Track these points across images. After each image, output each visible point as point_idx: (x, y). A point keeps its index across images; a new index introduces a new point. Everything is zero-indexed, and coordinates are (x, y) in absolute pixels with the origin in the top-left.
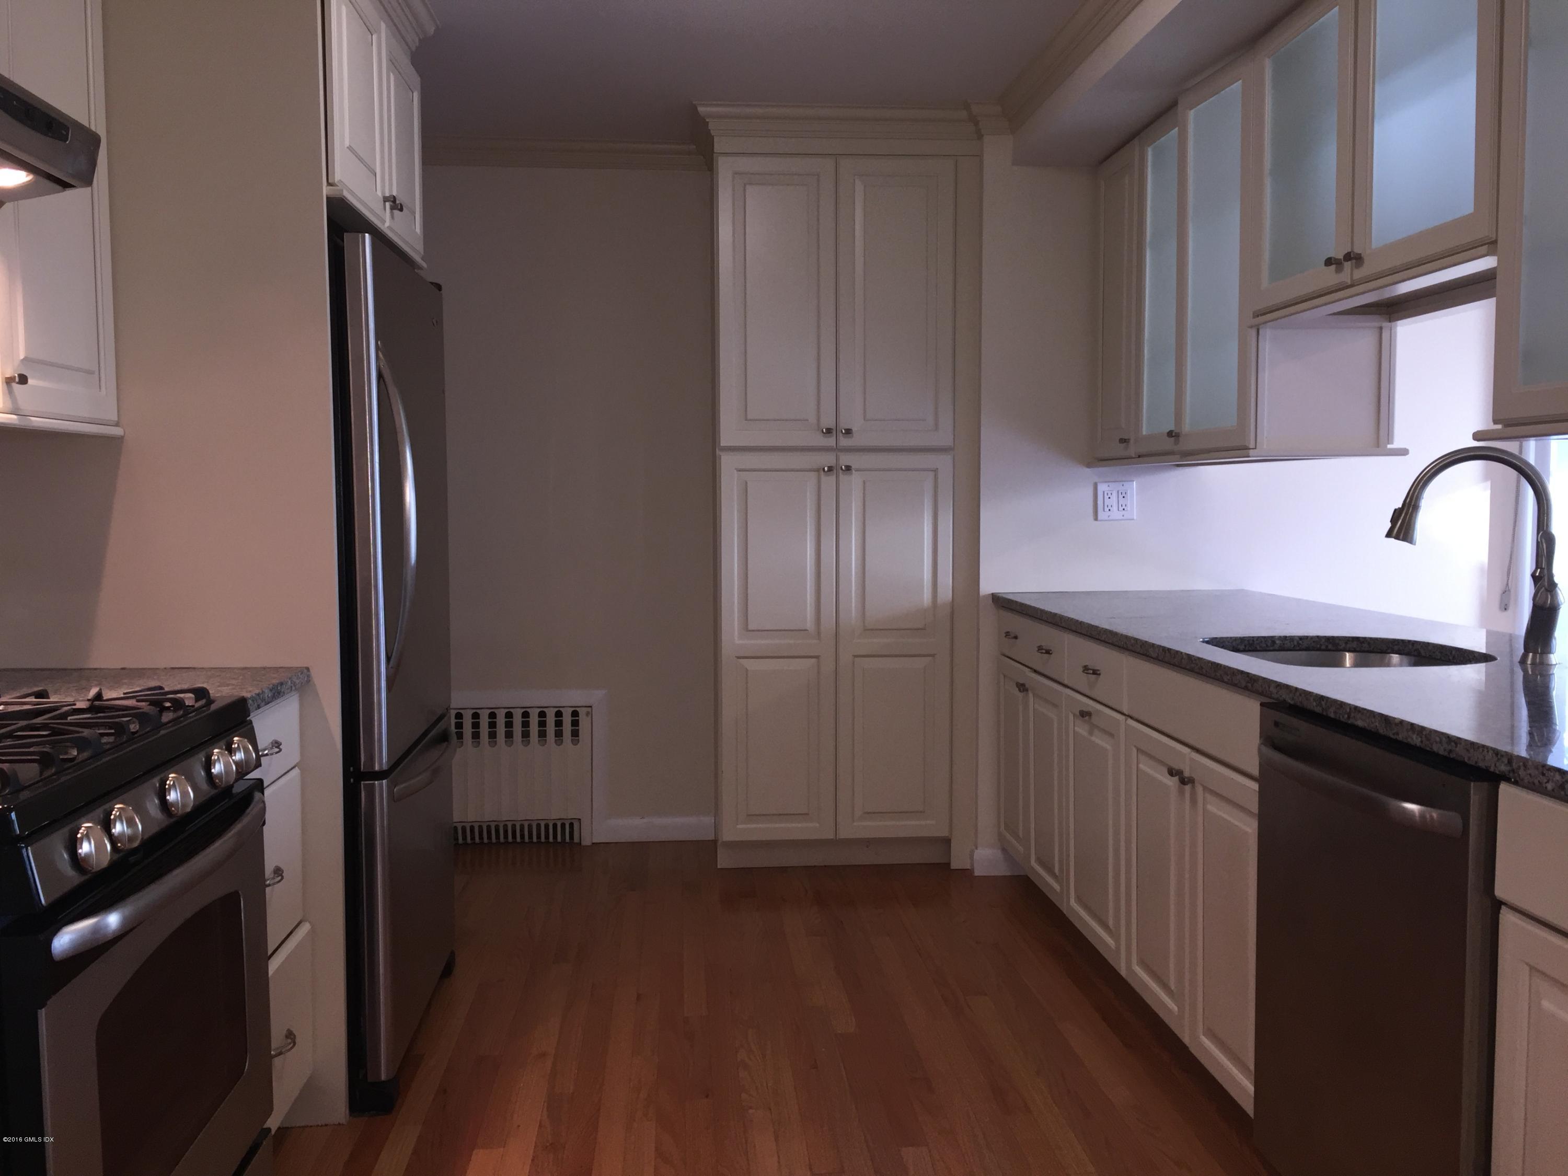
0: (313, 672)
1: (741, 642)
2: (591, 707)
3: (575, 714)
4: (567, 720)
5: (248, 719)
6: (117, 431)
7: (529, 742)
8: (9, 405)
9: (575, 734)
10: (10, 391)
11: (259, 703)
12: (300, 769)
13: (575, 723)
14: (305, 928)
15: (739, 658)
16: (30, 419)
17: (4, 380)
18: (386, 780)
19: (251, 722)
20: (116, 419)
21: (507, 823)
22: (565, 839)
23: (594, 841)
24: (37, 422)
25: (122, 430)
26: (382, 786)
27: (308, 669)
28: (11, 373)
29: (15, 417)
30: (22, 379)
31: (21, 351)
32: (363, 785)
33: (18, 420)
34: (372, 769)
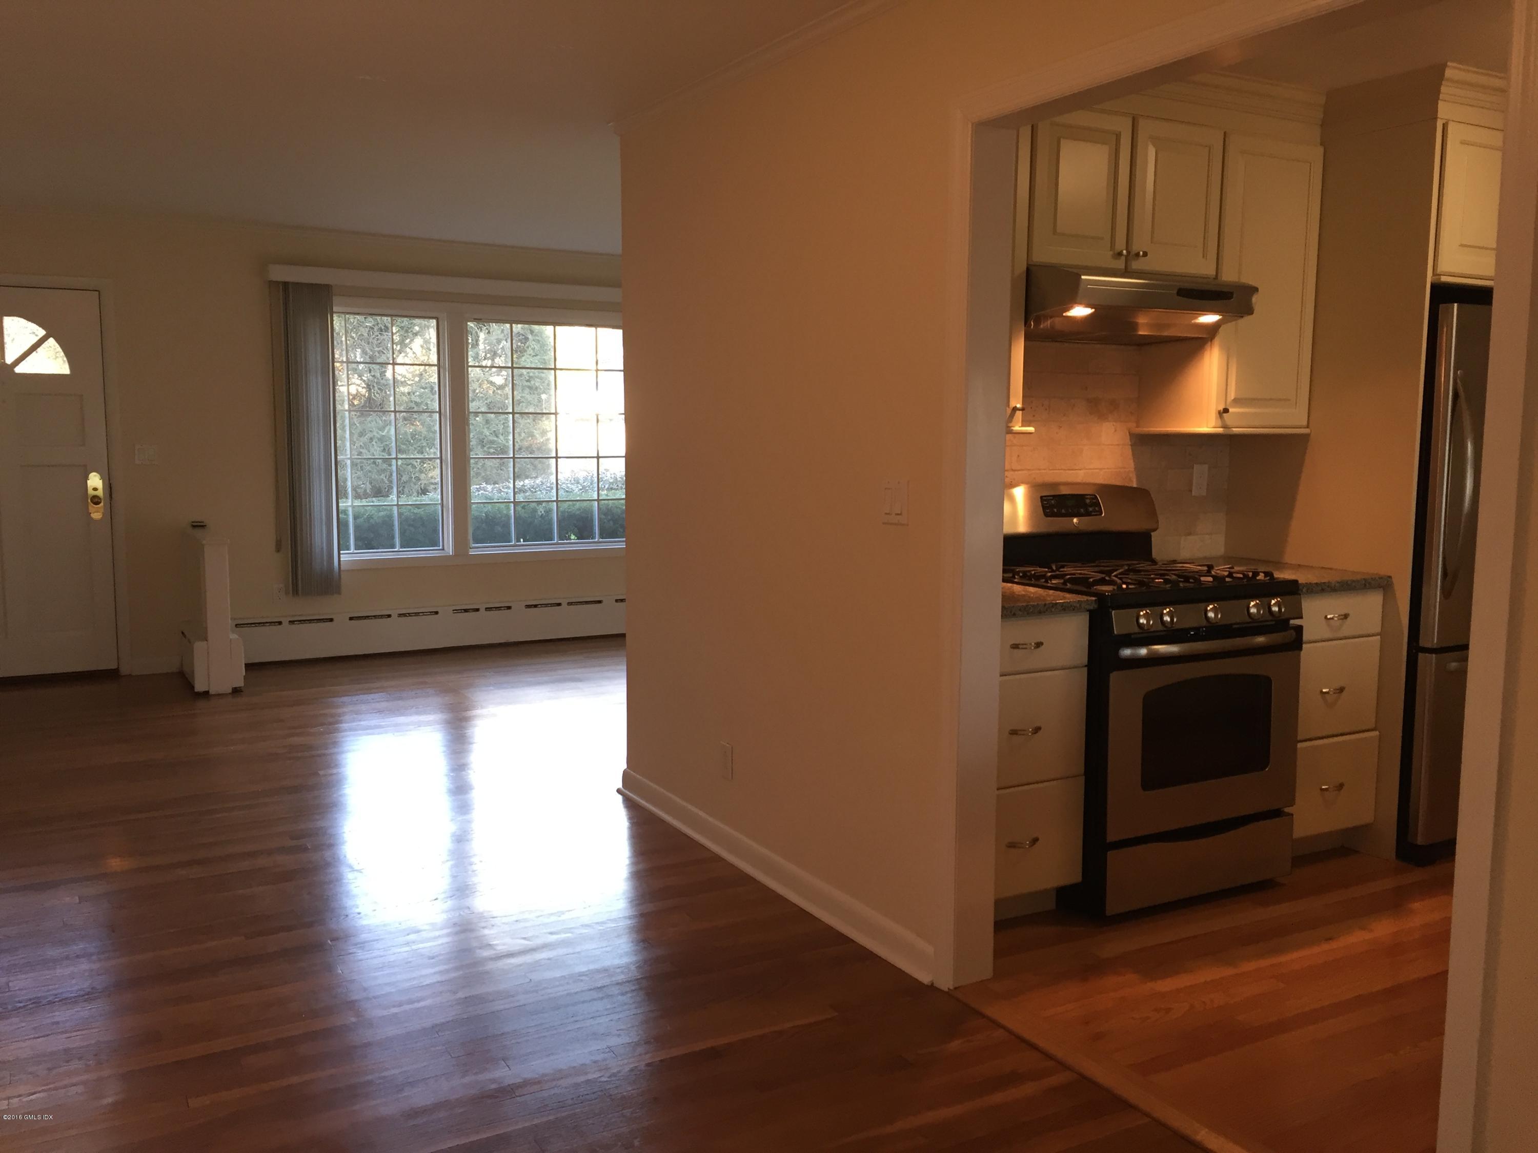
0: (1394, 581)
8: (1219, 423)
10: (1221, 418)
11: (1323, 588)
12: (1381, 637)
14: (1374, 733)
16: (1232, 430)
17: (1217, 413)
18: (1434, 656)
19: (1300, 596)
20: (1306, 424)
24: (1235, 431)
25: (1309, 430)
26: (1432, 658)
27: (1390, 577)
28: (1221, 408)
29: (1222, 429)
30: (1226, 411)
31: (1232, 395)
32: (1421, 655)
33: (1224, 430)
34: (1426, 646)
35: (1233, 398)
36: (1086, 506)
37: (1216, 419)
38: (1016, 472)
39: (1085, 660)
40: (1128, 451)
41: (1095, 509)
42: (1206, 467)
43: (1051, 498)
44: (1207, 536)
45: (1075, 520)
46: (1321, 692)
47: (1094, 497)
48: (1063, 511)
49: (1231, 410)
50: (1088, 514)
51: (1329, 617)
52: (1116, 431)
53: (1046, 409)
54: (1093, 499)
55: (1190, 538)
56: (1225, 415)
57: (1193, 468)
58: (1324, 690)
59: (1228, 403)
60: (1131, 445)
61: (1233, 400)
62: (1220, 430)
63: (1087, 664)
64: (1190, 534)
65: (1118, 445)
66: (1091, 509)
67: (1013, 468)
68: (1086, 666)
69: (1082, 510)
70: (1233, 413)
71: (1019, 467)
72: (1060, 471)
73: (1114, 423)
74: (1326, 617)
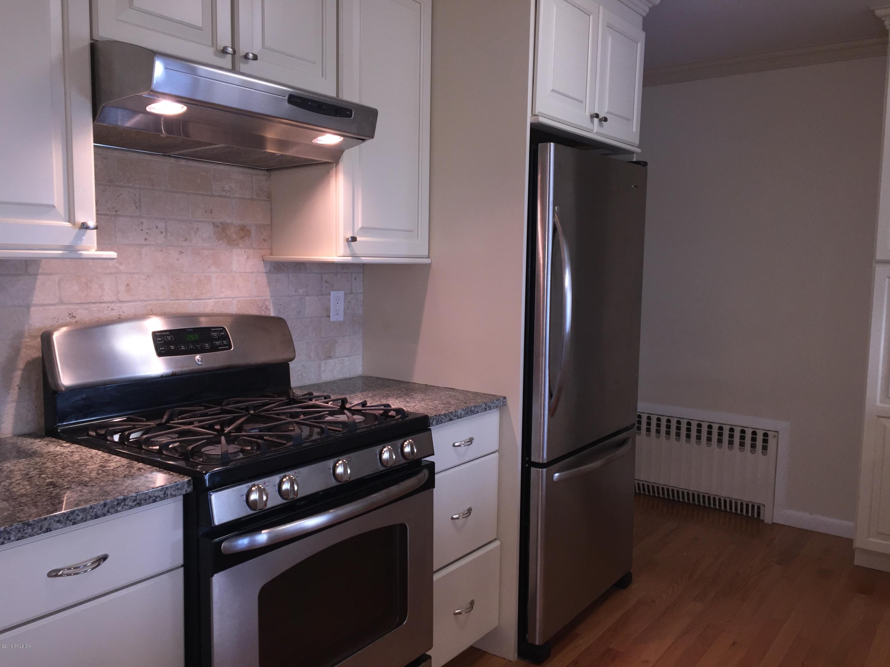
0: (508, 399)
1: (882, 405)
2: (778, 432)
3: (766, 435)
4: (760, 438)
5: (429, 428)
6: (428, 261)
7: (733, 448)
8: (348, 252)
9: (765, 448)
10: (349, 246)
11: (451, 418)
12: (499, 454)
13: (765, 441)
14: (497, 543)
15: (879, 417)
16: (361, 259)
17: (346, 240)
18: (546, 469)
19: (430, 430)
20: (427, 254)
21: (715, 496)
22: (754, 516)
23: (775, 522)
24: (365, 260)
25: (430, 260)
26: (542, 472)
27: (505, 398)
28: (349, 235)
29: (350, 258)
30: (354, 239)
31: (359, 224)
32: (533, 469)
33: (352, 259)
34: (537, 461)
35: (360, 227)
36: (211, 340)
37: (345, 247)
38: (126, 304)
39: (180, 560)
40: (263, 279)
41: (223, 343)
42: (341, 294)
43: (168, 333)
44: (346, 358)
45: (198, 357)
46: (452, 518)
47: (222, 329)
48: (183, 348)
49: (358, 239)
50: (214, 349)
51: (456, 444)
52: (248, 258)
53: (162, 233)
54: (221, 331)
55: (330, 361)
56: (352, 243)
57: (330, 294)
58: (454, 516)
59: (356, 230)
60: (266, 273)
61: (360, 228)
62: (349, 259)
63: (183, 564)
64: (330, 357)
65: (252, 273)
66: (218, 343)
67: (121, 300)
68: (182, 566)
69: (207, 345)
70: (360, 241)
71: (129, 298)
72: (185, 301)
73: (247, 250)
74: (454, 446)
